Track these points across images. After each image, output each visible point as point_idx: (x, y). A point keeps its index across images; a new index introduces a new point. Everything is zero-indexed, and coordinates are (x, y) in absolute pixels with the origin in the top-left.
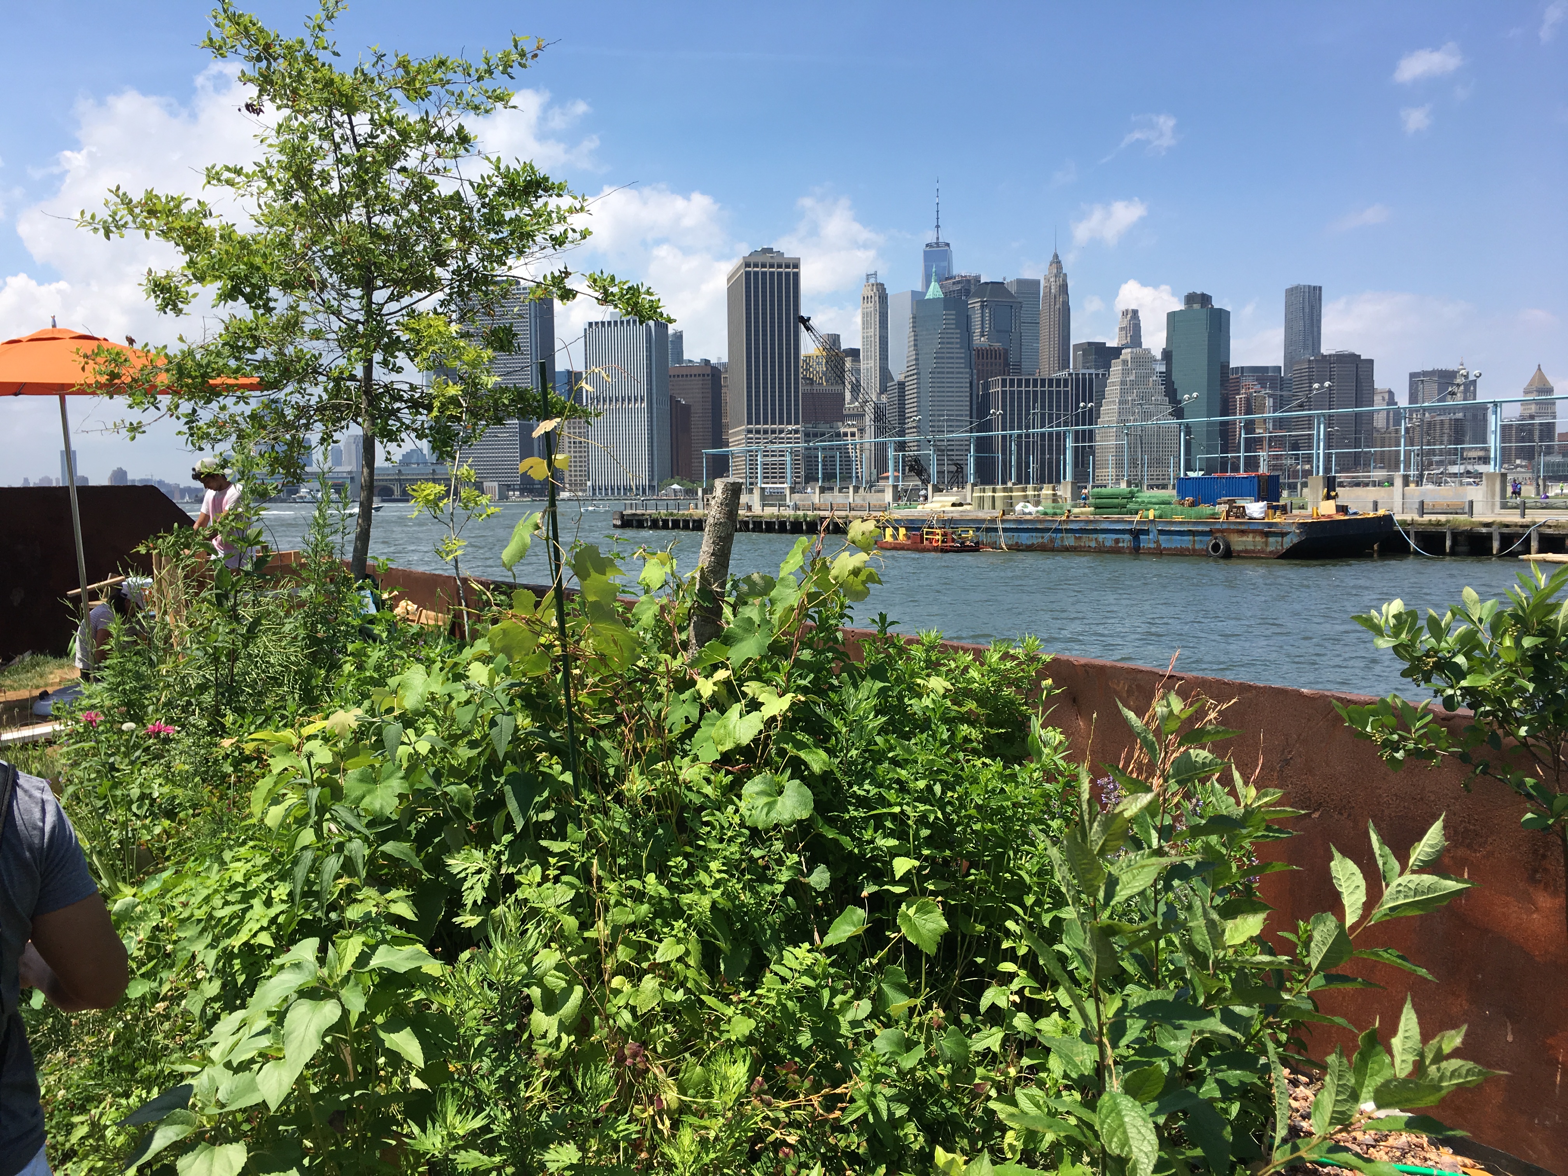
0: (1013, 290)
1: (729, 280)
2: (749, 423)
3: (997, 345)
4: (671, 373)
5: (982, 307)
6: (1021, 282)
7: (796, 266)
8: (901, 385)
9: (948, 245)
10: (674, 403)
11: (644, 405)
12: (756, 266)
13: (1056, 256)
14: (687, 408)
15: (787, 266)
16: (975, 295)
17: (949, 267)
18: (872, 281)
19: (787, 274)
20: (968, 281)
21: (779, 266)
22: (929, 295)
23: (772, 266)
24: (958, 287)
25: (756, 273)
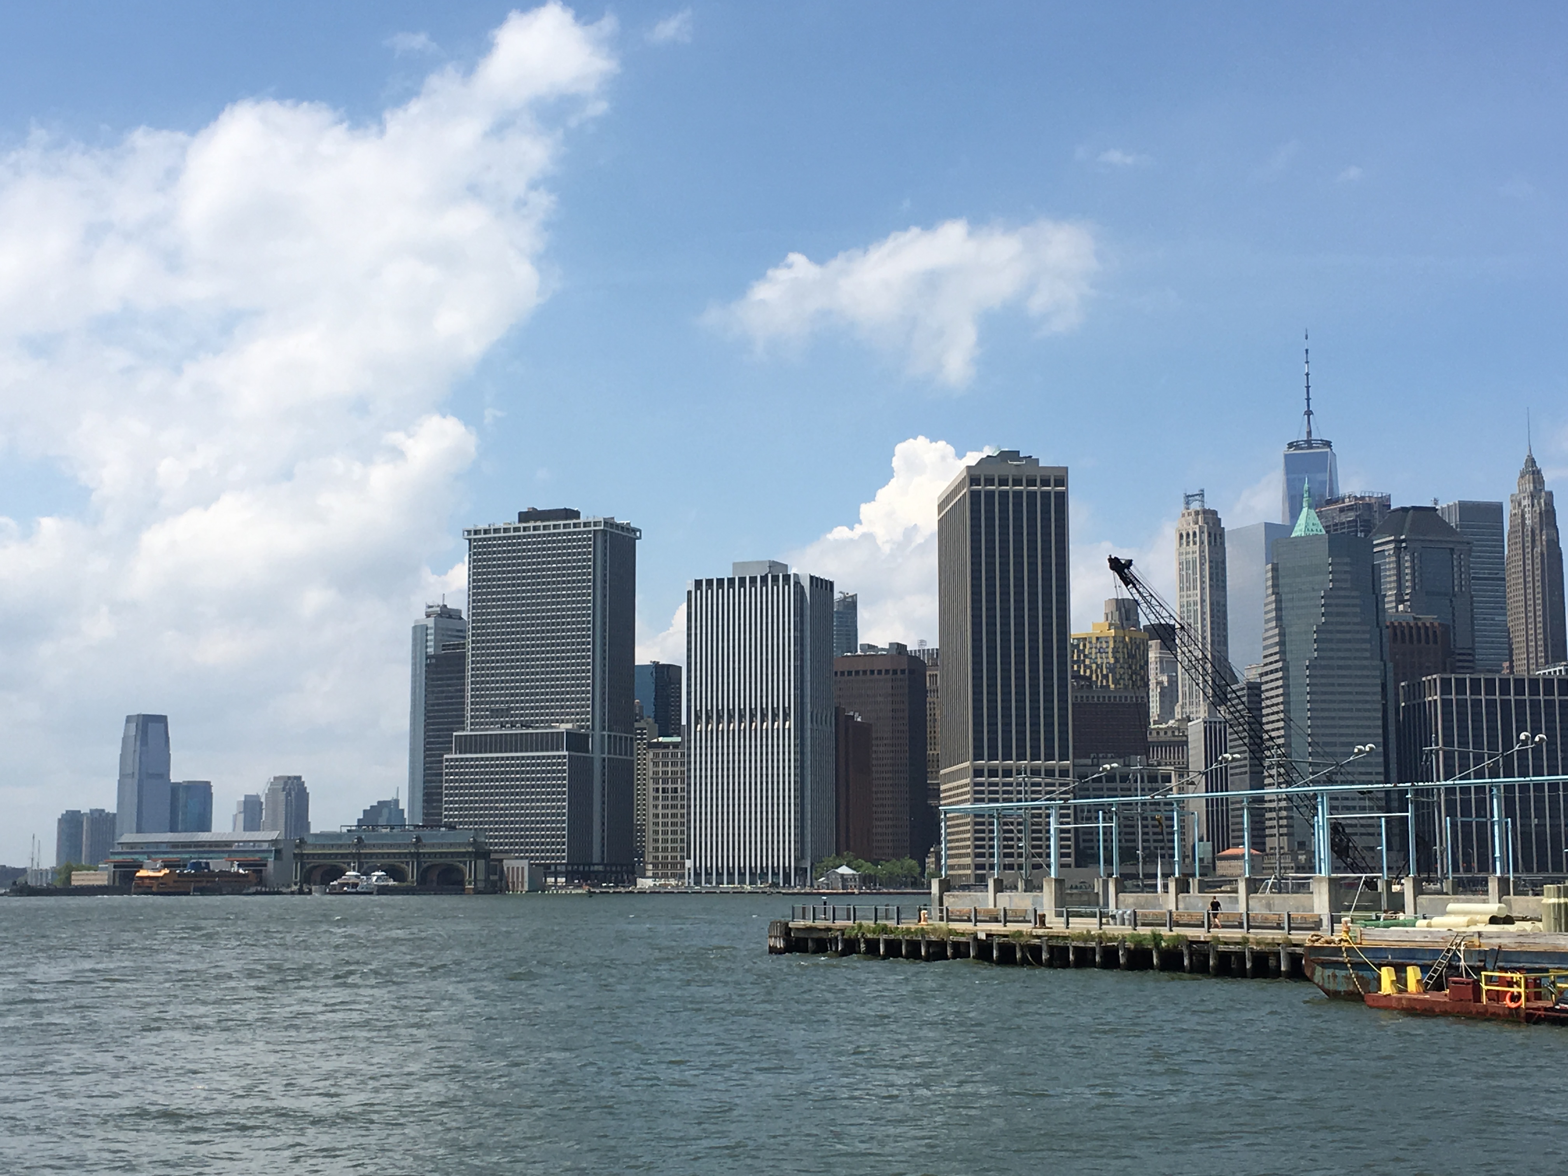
0: (1454, 520)
1: (941, 507)
2: (978, 756)
3: (1428, 619)
4: (838, 668)
5: (1398, 549)
6: (1466, 509)
7: (1061, 481)
8: (1254, 689)
9: (1328, 444)
10: (842, 722)
11: (790, 724)
12: (990, 481)
13: (1531, 461)
14: (864, 729)
15: (1045, 482)
16: (1383, 532)
17: (1333, 482)
18: (1195, 506)
19: (1046, 495)
20: (1369, 506)
21: (1031, 482)
22: (1299, 531)
23: (1017, 482)
24: (1351, 516)
25: (990, 495)
